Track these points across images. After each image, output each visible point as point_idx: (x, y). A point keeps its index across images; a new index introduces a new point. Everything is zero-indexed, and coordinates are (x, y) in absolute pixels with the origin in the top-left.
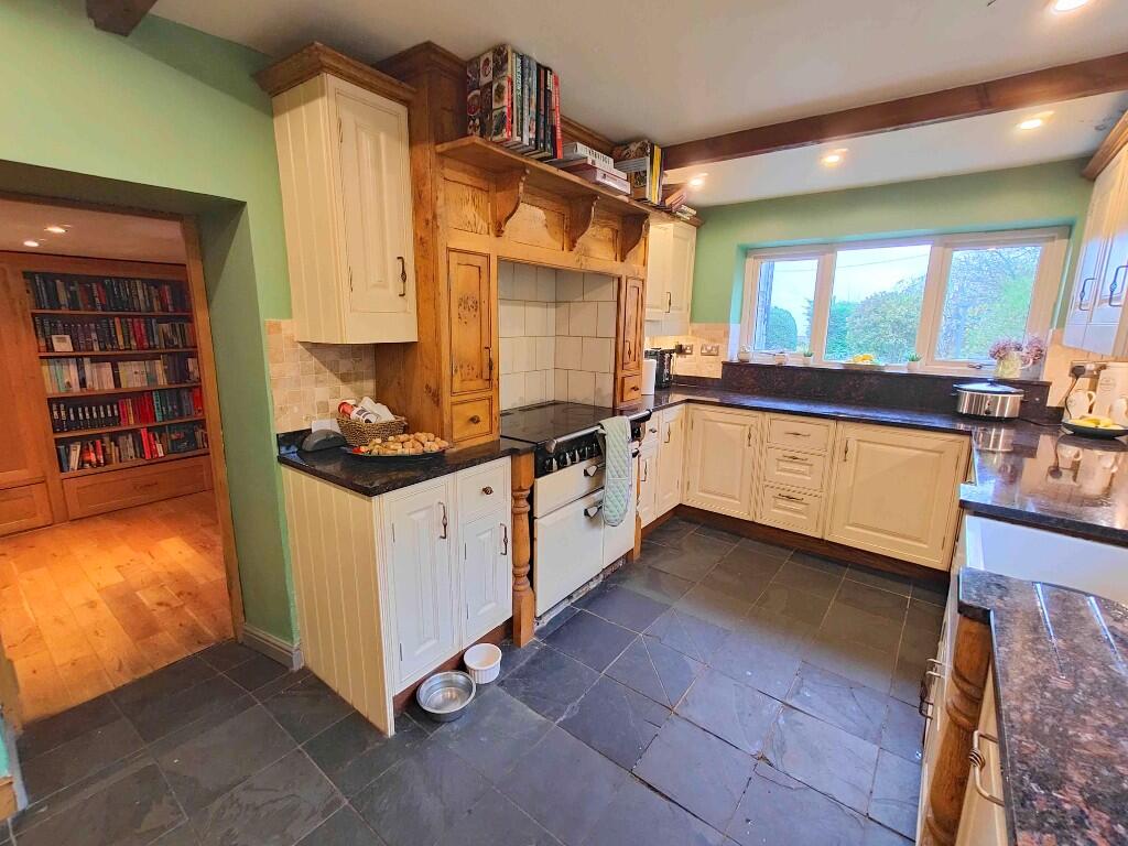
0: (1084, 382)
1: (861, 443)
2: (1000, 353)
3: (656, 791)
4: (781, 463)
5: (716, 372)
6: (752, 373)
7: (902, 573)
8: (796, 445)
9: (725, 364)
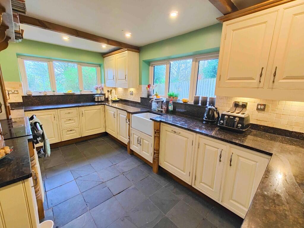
0: (109, 93)
1: (85, 111)
2: (97, 89)
3: (120, 193)
4: (66, 122)
5: (21, 100)
6: (37, 99)
7: (97, 136)
8: (69, 116)
9: (23, 97)
